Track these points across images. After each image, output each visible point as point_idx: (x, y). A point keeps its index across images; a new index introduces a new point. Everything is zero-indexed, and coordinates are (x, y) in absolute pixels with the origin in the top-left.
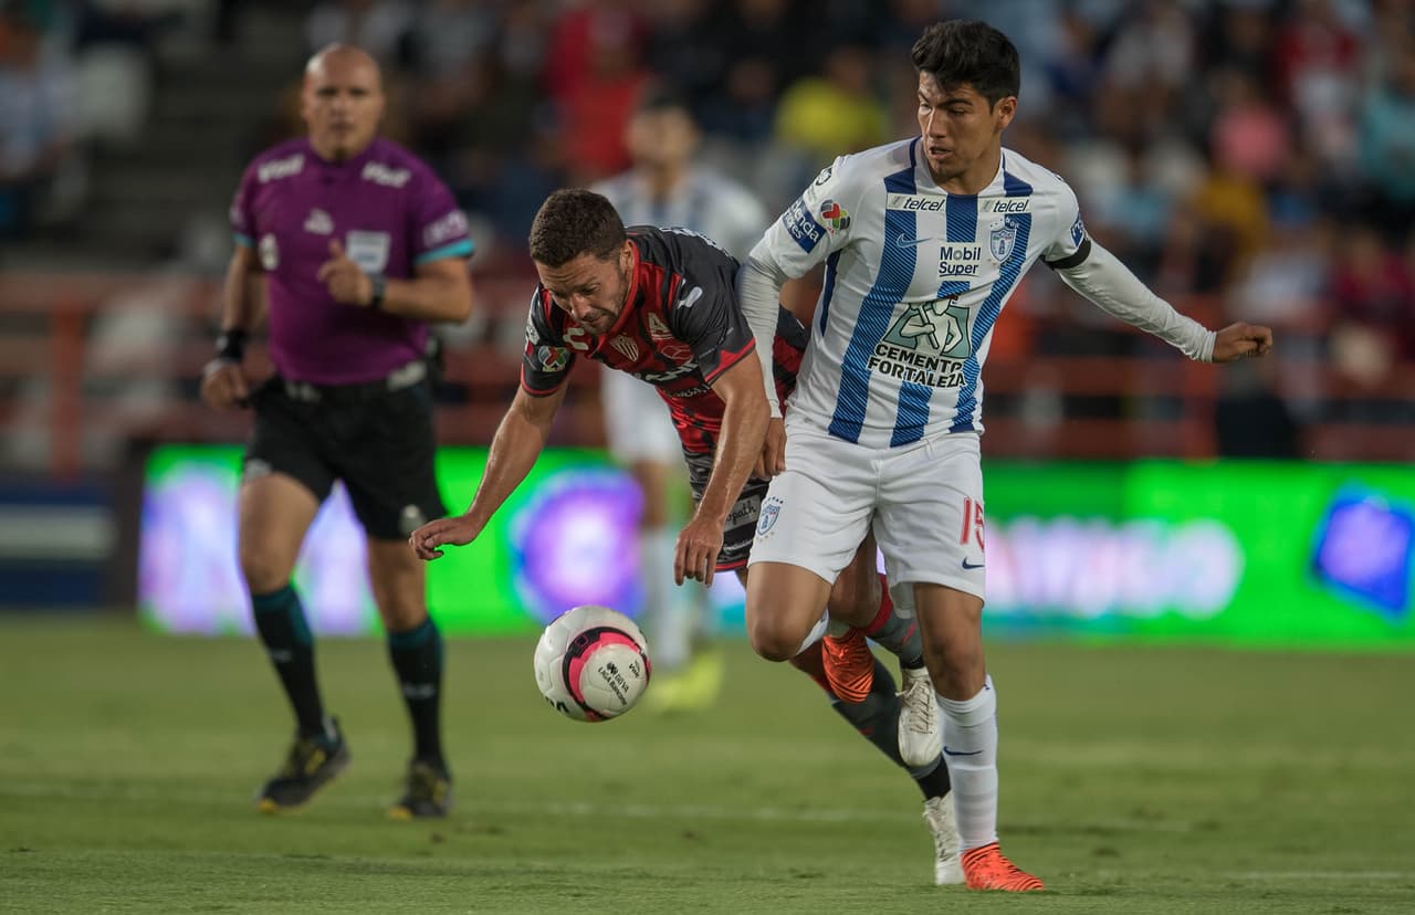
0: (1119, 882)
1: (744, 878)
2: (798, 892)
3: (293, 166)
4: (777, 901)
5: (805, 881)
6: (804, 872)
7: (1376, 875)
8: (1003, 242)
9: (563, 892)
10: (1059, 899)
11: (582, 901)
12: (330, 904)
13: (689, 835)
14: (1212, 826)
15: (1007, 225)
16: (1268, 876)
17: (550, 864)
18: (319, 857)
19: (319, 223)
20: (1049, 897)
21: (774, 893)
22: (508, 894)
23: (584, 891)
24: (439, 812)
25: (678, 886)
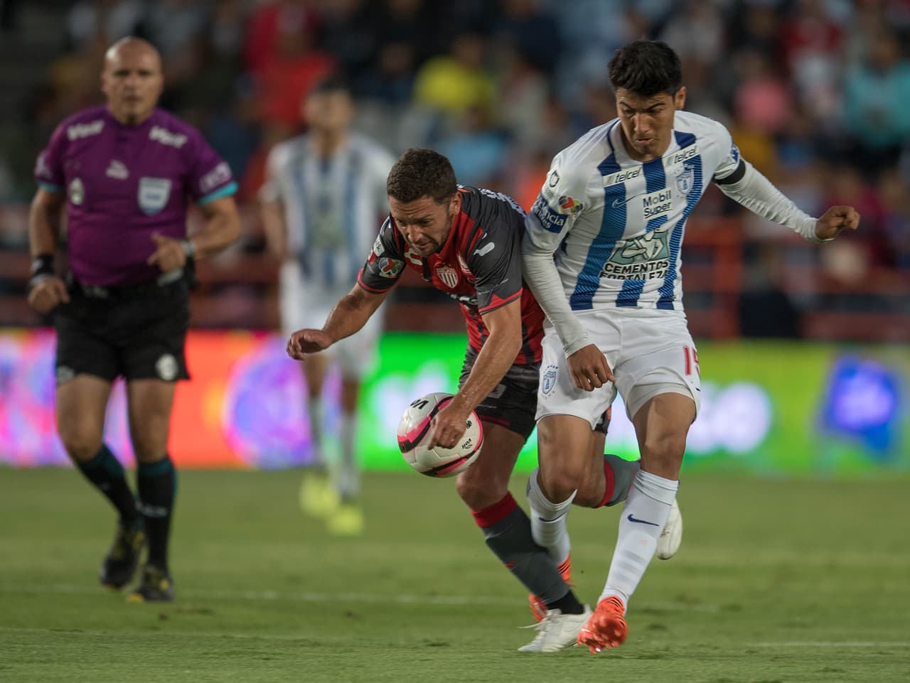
0: (667, 649)
1: (391, 645)
2: (430, 657)
3: (97, 127)
4: (414, 663)
5: (434, 649)
6: (434, 641)
7: (856, 644)
8: (685, 181)
9: (256, 656)
10: (622, 662)
11: (271, 663)
12: (84, 666)
13: (349, 615)
14: (735, 608)
15: (686, 169)
16: (775, 645)
17: (246, 636)
18: (75, 630)
19: (118, 171)
20: (614, 660)
21: (412, 657)
22: (217, 658)
23: (272, 656)
24: (164, 597)
25: (342, 652)
